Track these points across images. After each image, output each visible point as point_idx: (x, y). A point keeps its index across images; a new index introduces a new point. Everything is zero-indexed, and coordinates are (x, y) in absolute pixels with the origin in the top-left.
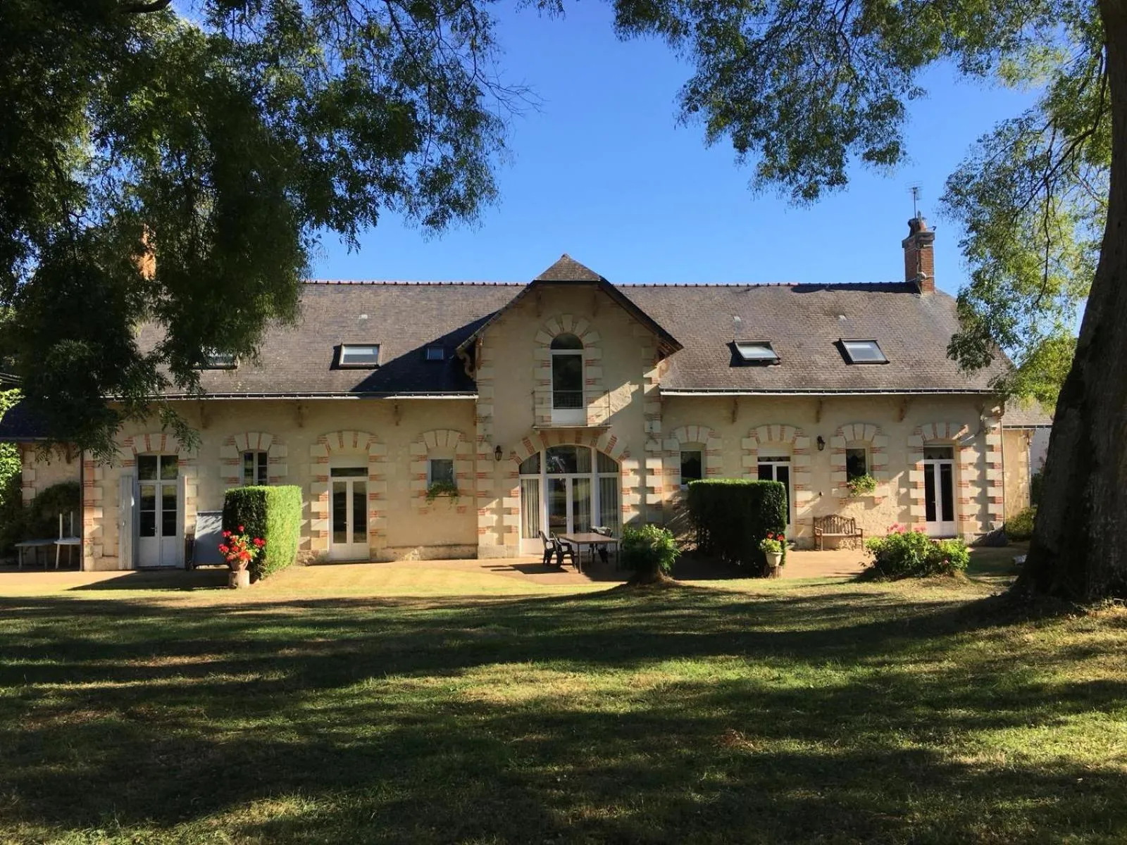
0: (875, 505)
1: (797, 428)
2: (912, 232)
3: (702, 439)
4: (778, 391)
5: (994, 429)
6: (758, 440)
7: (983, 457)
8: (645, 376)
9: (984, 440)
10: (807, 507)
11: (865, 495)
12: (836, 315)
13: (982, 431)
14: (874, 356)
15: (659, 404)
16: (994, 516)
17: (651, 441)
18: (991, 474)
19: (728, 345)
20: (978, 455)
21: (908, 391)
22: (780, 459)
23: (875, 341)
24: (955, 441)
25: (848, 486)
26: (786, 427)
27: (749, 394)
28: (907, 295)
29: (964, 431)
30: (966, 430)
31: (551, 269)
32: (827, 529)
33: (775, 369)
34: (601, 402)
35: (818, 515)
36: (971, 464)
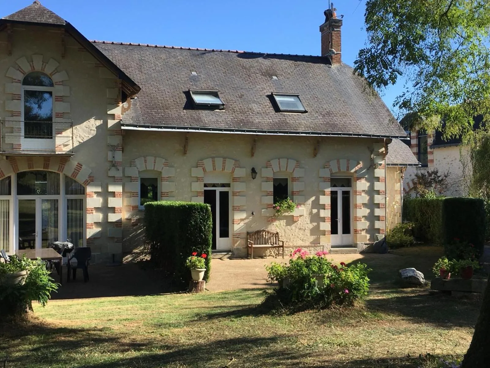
0: (294, 222)
1: (236, 161)
2: (327, 20)
3: (158, 168)
4: (221, 130)
5: (381, 164)
6: (204, 170)
7: (372, 186)
8: (109, 113)
9: (373, 173)
10: (242, 224)
11: (286, 214)
12: (271, 76)
13: (372, 166)
14: (297, 106)
15: (120, 137)
16: (378, 230)
17: (113, 168)
18: (378, 199)
19: (184, 92)
20: (368, 184)
21: (320, 134)
22: (223, 185)
23: (298, 96)
24: (353, 173)
25: (274, 207)
26: (227, 160)
27: (197, 131)
28: (322, 65)
29: (359, 166)
30: (361, 165)
31: (21, 12)
32: (257, 242)
33: (220, 113)
34: (68, 133)
35: (250, 230)
36: (363, 191)
